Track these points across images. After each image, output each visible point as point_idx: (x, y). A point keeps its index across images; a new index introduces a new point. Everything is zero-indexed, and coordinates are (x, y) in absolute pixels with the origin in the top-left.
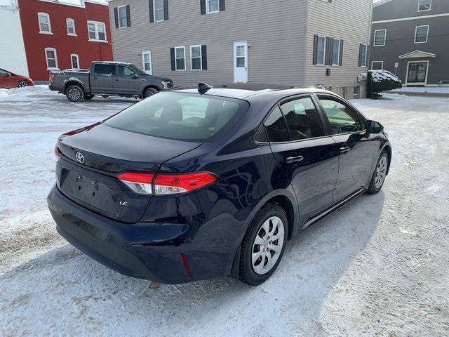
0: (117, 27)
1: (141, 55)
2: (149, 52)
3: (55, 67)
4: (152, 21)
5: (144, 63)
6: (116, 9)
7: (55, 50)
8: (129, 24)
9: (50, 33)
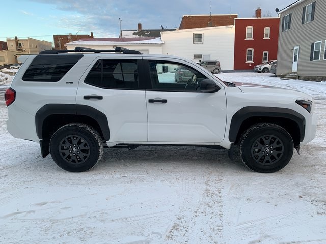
0: (283, 30)
1: (293, 50)
2: (298, 48)
3: (251, 60)
4: (303, 23)
5: (294, 55)
6: (284, 18)
7: (253, 50)
8: (289, 28)
9: (252, 39)
